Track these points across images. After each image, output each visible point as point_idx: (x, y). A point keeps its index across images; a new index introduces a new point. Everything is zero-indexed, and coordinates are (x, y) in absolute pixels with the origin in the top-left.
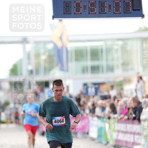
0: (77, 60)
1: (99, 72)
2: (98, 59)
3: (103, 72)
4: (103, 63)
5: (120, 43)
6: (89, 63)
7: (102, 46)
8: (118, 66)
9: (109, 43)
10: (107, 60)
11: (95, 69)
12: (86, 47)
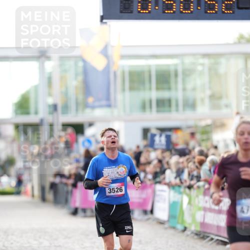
0: (131, 89)
2: (169, 89)
3: (177, 110)
4: (177, 94)
5: (206, 61)
6: (154, 95)
7: (176, 65)
8: (202, 100)
9: (188, 61)
10: (184, 89)
11: (163, 104)
12: (150, 66)
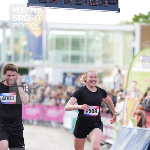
1: (78, 62)
2: (78, 49)
3: (83, 62)
4: (83, 53)
5: (102, 34)
6: (70, 52)
7: (83, 36)
8: (98, 58)
10: (88, 51)
11: (75, 59)
